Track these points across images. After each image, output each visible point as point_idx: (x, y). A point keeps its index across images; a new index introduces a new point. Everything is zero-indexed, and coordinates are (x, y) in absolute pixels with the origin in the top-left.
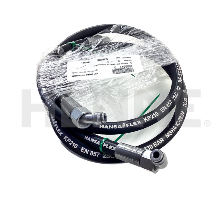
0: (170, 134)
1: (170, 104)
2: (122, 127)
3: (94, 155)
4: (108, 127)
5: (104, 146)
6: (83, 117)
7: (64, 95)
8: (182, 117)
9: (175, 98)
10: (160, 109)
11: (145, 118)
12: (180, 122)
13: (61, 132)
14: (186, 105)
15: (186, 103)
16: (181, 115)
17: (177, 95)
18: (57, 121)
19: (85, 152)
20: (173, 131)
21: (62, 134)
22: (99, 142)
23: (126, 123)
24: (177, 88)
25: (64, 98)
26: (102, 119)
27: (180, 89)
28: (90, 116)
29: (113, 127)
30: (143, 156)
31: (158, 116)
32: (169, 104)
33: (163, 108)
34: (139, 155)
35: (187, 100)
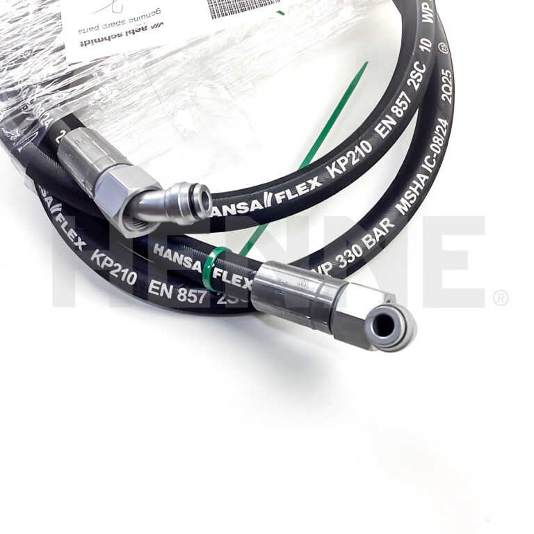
0: (408, 201)
1: (404, 105)
2: (263, 205)
3: (189, 300)
4: (221, 211)
5: (215, 276)
6: (134, 203)
7: (63, 119)
8: (442, 139)
9: (417, 83)
10: (376, 129)
11: (331, 168)
12: (435, 156)
13: (79, 239)
14: (450, 94)
15: (451, 89)
16: (437, 132)
17: (422, 69)
18: (60, 205)
19: (162, 295)
20: (419, 189)
21: (84, 243)
22: (198, 263)
23: (274, 192)
24: (421, 47)
25: (64, 132)
26: (196, 207)
27: (430, 46)
28: (158, 200)
29: (237, 209)
30: (338, 309)
31: (368, 151)
32: (400, 106)
33: (383, 121)
34: (328, 304)
35: (450, 76)
